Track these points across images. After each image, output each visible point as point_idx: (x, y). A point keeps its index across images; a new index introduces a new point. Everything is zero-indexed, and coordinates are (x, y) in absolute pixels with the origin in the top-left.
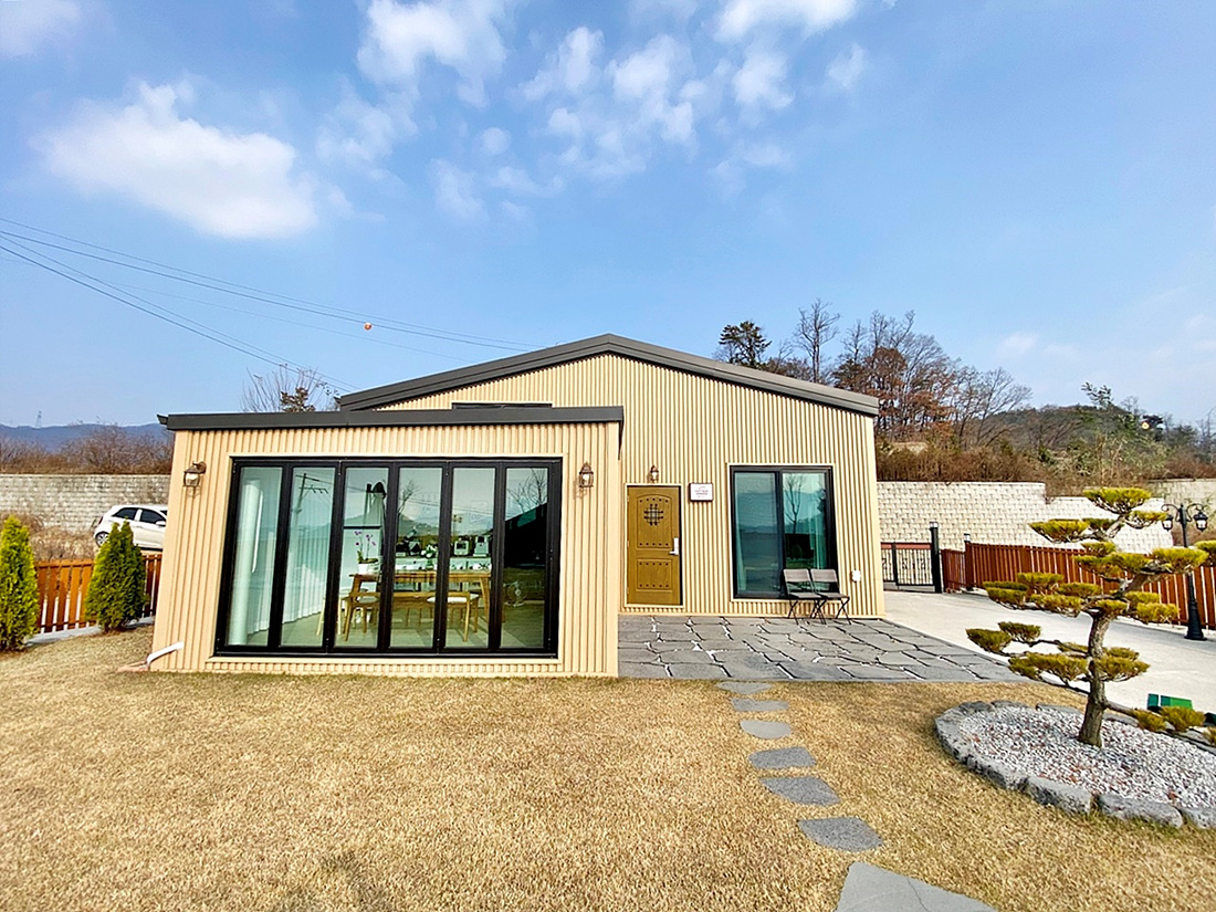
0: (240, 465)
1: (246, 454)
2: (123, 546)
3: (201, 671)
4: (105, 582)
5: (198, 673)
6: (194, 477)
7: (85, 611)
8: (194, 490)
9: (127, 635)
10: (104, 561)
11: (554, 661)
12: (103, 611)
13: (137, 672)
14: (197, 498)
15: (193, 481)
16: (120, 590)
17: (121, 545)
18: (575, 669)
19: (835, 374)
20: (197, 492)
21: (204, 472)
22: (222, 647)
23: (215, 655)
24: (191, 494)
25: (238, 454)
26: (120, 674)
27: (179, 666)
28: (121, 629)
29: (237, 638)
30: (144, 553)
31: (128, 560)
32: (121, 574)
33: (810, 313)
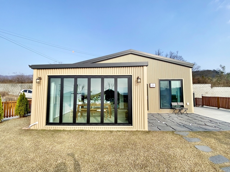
0: (50, 77)
1: (51, 75)
2: (23, 98)
3: (43, 129)
4: (19, 106)
5: (42, 130)
6: (39, 81)
7: (15, 113)
8: (39, 84)
9: (25, 118)
10: (19, 102)
11: (131, 126)
12: (19, 113)
13: (27, 130)
14: (40, 86)
15: (38, 82)
16: (23, 108)
17: (23, 97)
18: (137, 128)
20: (40, 84)
21: (41, 79)
22: (48, 123)
23: (46, 125)
24: (38, 85)
25: (50, 75)
26: (23, 130)
27: (38, 128)
28: (24, 116)
29: (51, 121)
30: (28, 99)
31: (24, 101)
32: (23, 104)
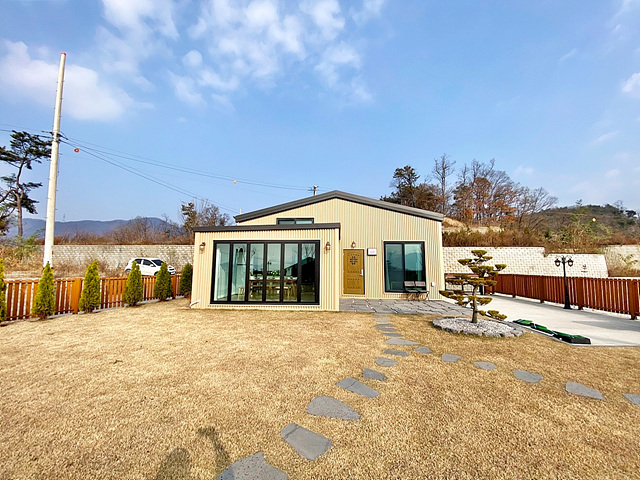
0: (216, 243)
3: (207, 308)
6: (202, 247)
11: (318, 306)
13: (187, 309)
18: (325, 308)
19: (454, 192)
20: (203, 252)
21: (205, 245)
22: (213, 301)
23: (211, 304)
25: (216, 239)
26: (182, 309)
33: (440, 161)
